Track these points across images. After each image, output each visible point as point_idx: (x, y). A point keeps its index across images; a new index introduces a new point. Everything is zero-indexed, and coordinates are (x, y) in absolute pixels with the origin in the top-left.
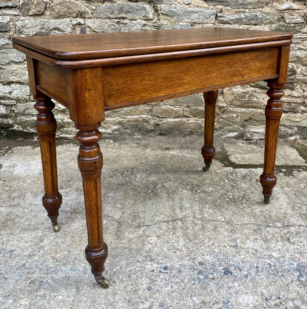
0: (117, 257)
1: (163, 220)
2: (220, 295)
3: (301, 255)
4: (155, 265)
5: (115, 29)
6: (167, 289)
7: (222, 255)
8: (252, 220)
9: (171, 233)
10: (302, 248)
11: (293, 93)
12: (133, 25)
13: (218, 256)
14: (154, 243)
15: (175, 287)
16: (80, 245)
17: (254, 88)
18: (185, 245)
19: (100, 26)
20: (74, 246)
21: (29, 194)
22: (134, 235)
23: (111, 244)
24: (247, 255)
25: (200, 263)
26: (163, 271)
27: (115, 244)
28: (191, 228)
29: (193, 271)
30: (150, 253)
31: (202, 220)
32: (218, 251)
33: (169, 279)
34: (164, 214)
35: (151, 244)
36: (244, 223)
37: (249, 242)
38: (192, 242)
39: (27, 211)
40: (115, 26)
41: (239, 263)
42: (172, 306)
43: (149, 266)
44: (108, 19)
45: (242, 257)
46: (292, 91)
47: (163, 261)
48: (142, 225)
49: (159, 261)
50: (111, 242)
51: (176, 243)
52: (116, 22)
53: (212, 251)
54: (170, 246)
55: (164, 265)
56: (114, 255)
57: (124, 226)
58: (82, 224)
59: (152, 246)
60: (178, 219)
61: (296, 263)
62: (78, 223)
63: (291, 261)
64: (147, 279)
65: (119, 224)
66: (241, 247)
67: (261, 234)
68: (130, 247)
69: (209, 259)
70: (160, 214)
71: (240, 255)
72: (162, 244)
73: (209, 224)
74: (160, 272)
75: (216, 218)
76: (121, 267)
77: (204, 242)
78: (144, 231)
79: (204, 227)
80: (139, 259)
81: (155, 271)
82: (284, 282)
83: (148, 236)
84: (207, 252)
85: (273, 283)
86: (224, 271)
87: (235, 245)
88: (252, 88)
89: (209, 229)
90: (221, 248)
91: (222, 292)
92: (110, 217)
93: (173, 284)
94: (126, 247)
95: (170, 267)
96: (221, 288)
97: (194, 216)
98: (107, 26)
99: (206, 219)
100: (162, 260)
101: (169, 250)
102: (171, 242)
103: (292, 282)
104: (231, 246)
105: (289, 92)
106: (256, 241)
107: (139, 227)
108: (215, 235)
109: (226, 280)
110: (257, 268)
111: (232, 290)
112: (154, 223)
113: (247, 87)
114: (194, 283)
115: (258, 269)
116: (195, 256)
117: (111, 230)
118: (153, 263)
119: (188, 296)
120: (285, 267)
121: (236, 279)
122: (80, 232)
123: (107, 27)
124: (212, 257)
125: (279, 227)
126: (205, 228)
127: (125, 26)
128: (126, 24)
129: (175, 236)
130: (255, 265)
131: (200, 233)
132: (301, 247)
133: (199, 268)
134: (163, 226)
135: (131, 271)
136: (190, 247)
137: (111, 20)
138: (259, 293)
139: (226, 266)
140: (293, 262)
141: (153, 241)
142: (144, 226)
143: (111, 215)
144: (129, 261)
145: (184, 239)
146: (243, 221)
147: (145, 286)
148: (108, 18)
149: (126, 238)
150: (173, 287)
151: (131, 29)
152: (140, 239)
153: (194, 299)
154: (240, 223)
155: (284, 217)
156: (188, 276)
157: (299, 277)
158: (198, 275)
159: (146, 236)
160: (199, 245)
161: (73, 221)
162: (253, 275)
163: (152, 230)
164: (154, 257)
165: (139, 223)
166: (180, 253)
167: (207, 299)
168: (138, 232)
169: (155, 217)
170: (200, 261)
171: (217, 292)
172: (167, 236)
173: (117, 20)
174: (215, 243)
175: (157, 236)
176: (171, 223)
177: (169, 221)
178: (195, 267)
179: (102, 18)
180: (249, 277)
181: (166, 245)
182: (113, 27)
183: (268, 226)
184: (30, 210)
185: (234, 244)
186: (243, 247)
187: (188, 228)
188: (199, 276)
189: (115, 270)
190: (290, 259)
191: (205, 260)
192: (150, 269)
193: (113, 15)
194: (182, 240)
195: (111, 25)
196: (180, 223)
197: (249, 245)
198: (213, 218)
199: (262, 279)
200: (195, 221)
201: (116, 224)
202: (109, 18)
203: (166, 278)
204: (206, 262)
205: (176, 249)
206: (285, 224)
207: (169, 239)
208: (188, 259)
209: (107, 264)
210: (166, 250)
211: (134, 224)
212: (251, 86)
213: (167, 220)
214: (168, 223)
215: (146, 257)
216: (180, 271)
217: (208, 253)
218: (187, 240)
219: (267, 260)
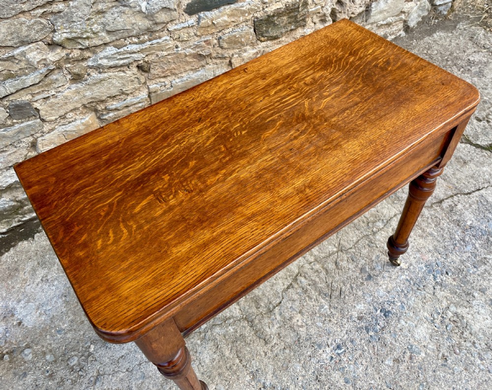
0: (287, 367)
1: (286, 287)
2: (401, 343)
3: (420, 253)
4: (328, 350)
5: (42, 30)
6: (360, 369)
7: (368, 296)
8: (357, 232)
9: (307, 298)
10: (416, 244)
11: (305, 30)
12: (73, 10)
13: (366, 299)
14: (304, 324)
15: (364, 362)
16: (238, 379)
17: (265, 43)
18: (330, 306)
19: (12, 34)
20: (235, 385)
21: (92, 347)
22: (276, 327)
23: (266, 355)
24: (386, 282)
25: (360, 318)
26: (340, 352)
27: (269, 352)
28: (317, 280)
29: (361, 333)
30: (310, 338)
31: (318, 262)
32: (362, 293)
33: (353, 357)
34: (280, 278)
35: (302, 326)
36: (355, 242)
37: (376, 264)
38: (333, 297)
39: (122, 374)
40: (41, 23)
41: (387, 296)
42: (378, 385)
43: (324, 355)
44: (21, 15)
45: (384, 287)
46: (304, 28)
47: (330, 341)
48: (271, 307)
49: (327, 342)
50: (264, 352)
51: (322, 310)
52: (38, 15)
53: (357, 297)
54: (320, 317)
55: (335, 344)
56: (282, 366)
57: (257, 321)
58: (210, 349)
59: (305, 328)
60: (297, 275)
61: (423, 265)
62: (206, 352)
63: (419, 266)
64: (337, 372)
65: (248, 322)
66: (374, 275)
67: (377, 247)
68: (287, 344)
69: (362, 308)
70: (275, 280)
71: (381, 286)
72: (311, 320)
73: (328, 263)
74: (339, 354)
75: (328, 251)
76: (303, 376)
77: (343, 290)
78: (280, 314)
79: (326, 270)
80: (309, 353)
81: (334, 357)
82: (430, 292)
83: (291, 318)
84: (354, 301)
85: (425, 301)
86: (383, 314)
87: (368, 276)
88: (263, 43)
89: (333, 271)
90: (361, 288)
91: (400, 339)
92: (230, 318)
93: (360, 361)
94: (283, 347)
95: (341, 342)
96: (395, 335)
97: (307, 261)
98: (26, 28)
99: (320, 258)
100: (328, 339)
101: (324, 324)
102: (317, 311)
103: (434, 289)
104: (366, 280)
105: (300, 31)
106: (379, 259)
107: (270, 311)
108: (345, 275)
109: (393, 323)
110: (402, 291)
111: (405, 331)
112: (281, 296)
113: (258, 45)
114: (373, 346)
115: (404, 292)
116: (350, 314)
117: (249, 336)
118: (324, 350)
119: (381, 364)
120: (419, 276)
121: (398, 316)
122: (221, 363)
123: (26, 31)
124: (363, 305)
125: (383, 228)
126: (329, 271)
127: (61, 17)
128: (60, 12)
129: (313, 300)
130: (399, 288)
131: (331, 281)
132: (414, 243)
133: (363, 324)
134: (292, 295)
135: (314, 372)
136: (336, 305)
137: (27, 14)
138: (424, 319)
139: (380, 307)
140: (421, 265)
141: (300, 321)
142: (274, 307)
143: (228, 315)
144: (302, 362)
145: (323, 298)
146: (351, 239)
147: (342, 381)
148: (20, 13)
149: (272, 336)
150: (363, 364)
151: (74, 20)
152: (286, 327)
153: (387, 362)
154: (352, 244)
155: (377, 211)
156: (363, 341)
157: (435, 279)
158: (368, 333)
159: (289, 320)
160: (342, 297)
161: (196, 352)
162: (406, 302)
163: (287, 308)
164: (319, 340)
165: (266, 307)
166: (335, 319)
167: (395, 355)
168: (276, 318)
169: (275, 288)
170: (357, 315)
171: (396, 341)
172: (306, 305)
173: (41, 11)
174: (352, 285)
175: (300, 313)
176: (296, 286)
177: (291, 284)
178: (358, 326)
179: (8, 18)
180: (405, 306)
181: (316, 318)
182: (36, 27)
183: (374, 233)
184: (125, 371)
185: (366, 275)
186: (376, 274)
187: (314, 281)
188: (370, 334)
189: (300, 384)
190: (417, 264)
191: (360, 312)
192: (328, 357)
193: (28, 4)
194: (323, 301)
195: (33, 25)
196: (303, 279)
197: (378, 268)
198: (325, 253)
199: (414, 300)
200: (314, 267)
201: (245, 324)
202: (23, 12)
203: (350, 358)
204: (362, 313)
205: (328, 317)
206: (385, 221)
207: (312, 309)
208: (346, 320)
209: (287, 382)
210: (321, 324)
211: (263, 310)
212: (261, 41)
213: (289, 284)
214: (293, 287)
215: (313, 346)
216: (352, 341)
217: (356, 302)
218: (327, 298)
219: (402, 277)
